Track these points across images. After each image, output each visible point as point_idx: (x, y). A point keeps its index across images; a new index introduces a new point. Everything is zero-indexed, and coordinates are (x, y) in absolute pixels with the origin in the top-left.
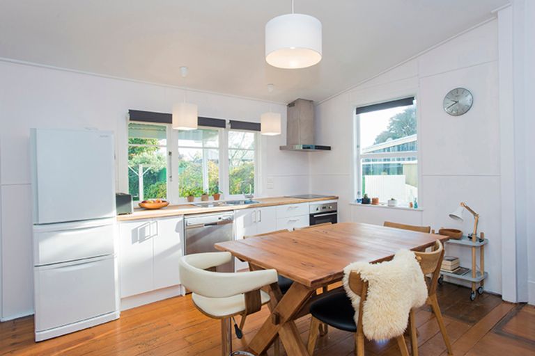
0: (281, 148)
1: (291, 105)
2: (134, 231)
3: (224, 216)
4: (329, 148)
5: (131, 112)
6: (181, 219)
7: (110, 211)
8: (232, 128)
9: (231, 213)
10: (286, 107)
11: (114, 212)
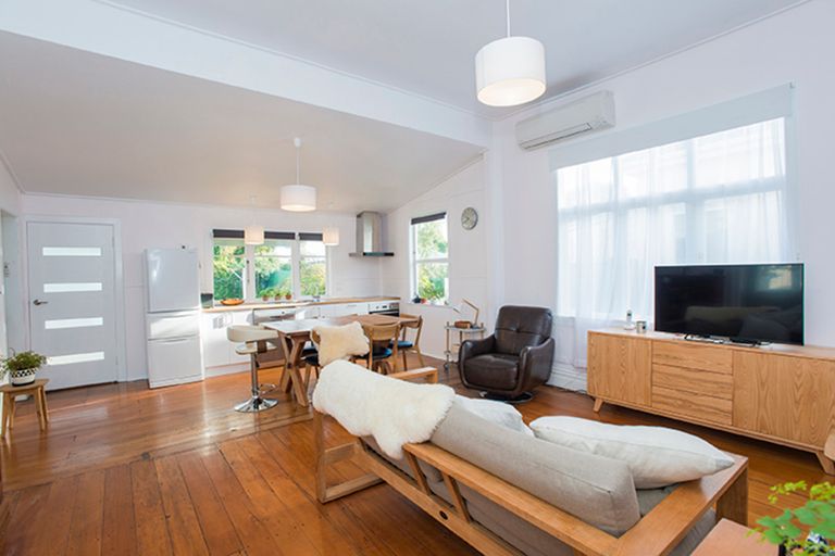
0: (351, 255)
1: (359, 216)
2: (215, 320)
3: (287, 311)
4: (392, 254)
5: (214, 231)
6: (251, 312)
7: (197, 305)
8: (301, 239)
9: (294, 309)
10: (355, 219)
11: (200, 305)
